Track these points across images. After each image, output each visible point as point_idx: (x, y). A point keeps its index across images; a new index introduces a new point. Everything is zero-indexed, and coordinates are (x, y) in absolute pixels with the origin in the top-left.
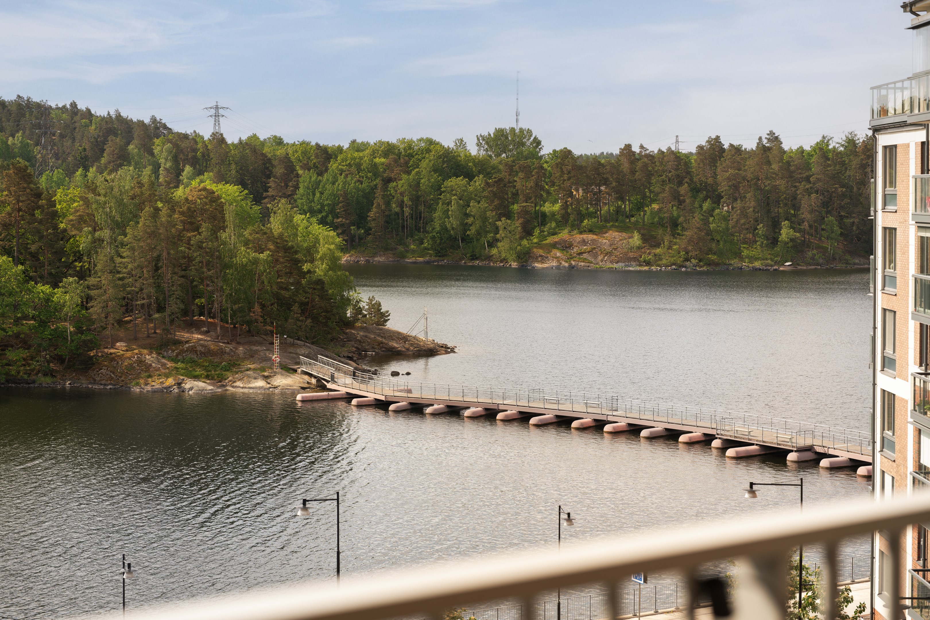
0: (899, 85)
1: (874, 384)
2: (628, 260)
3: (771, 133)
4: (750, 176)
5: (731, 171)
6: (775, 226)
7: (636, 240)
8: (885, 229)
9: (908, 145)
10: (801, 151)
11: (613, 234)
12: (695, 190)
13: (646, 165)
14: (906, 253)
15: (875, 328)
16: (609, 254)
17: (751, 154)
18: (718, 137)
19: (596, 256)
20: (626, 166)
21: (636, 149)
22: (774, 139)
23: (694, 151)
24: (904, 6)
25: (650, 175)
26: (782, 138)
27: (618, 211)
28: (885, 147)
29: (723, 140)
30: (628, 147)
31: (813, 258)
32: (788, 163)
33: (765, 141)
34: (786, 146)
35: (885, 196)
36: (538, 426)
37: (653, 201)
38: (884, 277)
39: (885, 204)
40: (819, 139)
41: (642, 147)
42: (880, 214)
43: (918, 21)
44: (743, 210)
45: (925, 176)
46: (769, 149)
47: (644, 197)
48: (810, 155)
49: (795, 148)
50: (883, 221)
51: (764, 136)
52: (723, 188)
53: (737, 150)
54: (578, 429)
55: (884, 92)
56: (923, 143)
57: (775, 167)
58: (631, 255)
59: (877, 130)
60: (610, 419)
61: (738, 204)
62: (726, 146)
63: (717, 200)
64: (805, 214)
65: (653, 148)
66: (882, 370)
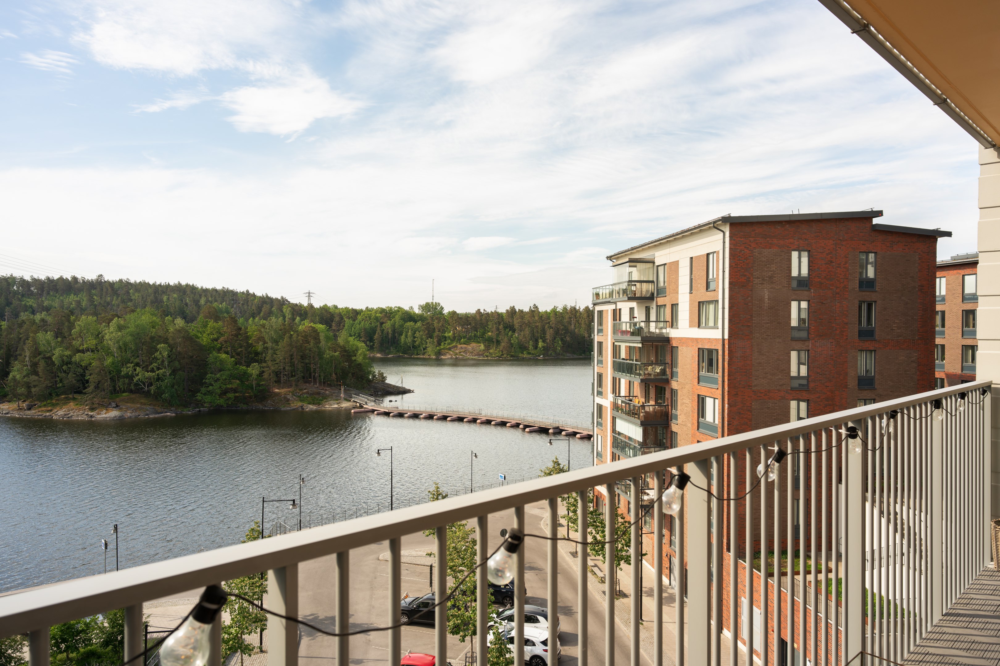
0: (604, 287)
1: (594, 401)
2: (479, 355)
3: (535, 305)
4: (527, 322)
5: (519, 320)
6: (536, 341)
7: (482, 347)
8: (598, 342)
9: (608, 310)
10: (546, 312)
11: (474, 345)
12: (505, 328)
13: (486, 317)
14: (607, 351)
15: (594, 380)
16: (472, 353)
17: (527, 313)
18: (514, 306)
19: (466, 354)
20: (478, 317)
21: (482, 311)
22: (536, 307)
23: (505, 312)
24: (607, 258)
25: (487, 321)
26: (539, 307)
27: (475, 336)
28: (598, 311)
29: (516, 308)
30: (479, 310)
31: (551, 354)
32: (541, 316)
33: (532, 308)
34: (540, 310)
35: (598, 330)
36: (451, 421)
37: (489, 332)
38: (598, 360)
39: (598, 333)
40: (553, 307)
41: (484, 310)
42: (596, 336)
43: (614, 264)
44: (524, 335)
45: (615, 322)
46: (534, 311)
47: (485, 330)
48: (550, 313)
49: (544, 311)
50: (597, 339)
51: (532, 306)
52: (517, 326)
53: (521, 311)
54: (466, 422)
55: (598, 290)
56: (614, 310)
57: (536, 318)
58: (480, 353)
59: (595, 304)
60: (479, 417)
61: (522, 333)
62: (517, 310)
63: (514, 331)
64: (548, 337)
65: (489, 310)
66: (597, 396)
